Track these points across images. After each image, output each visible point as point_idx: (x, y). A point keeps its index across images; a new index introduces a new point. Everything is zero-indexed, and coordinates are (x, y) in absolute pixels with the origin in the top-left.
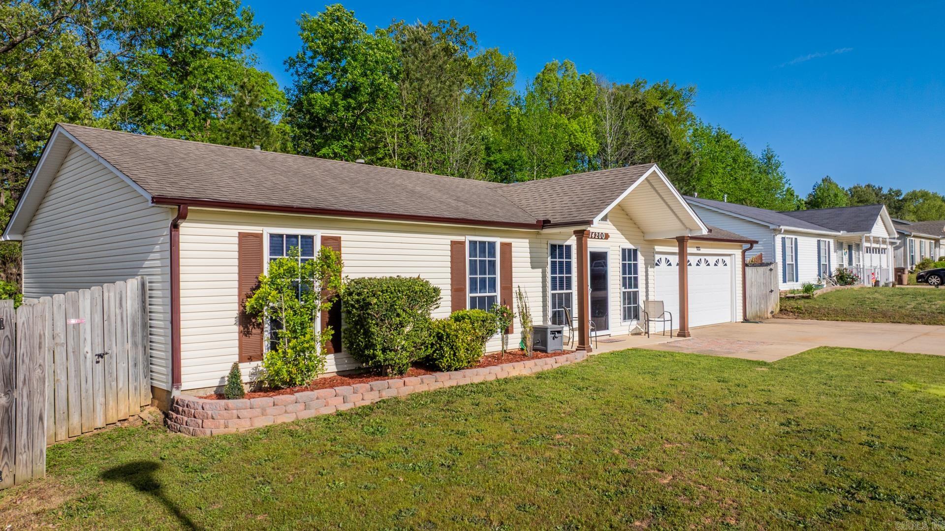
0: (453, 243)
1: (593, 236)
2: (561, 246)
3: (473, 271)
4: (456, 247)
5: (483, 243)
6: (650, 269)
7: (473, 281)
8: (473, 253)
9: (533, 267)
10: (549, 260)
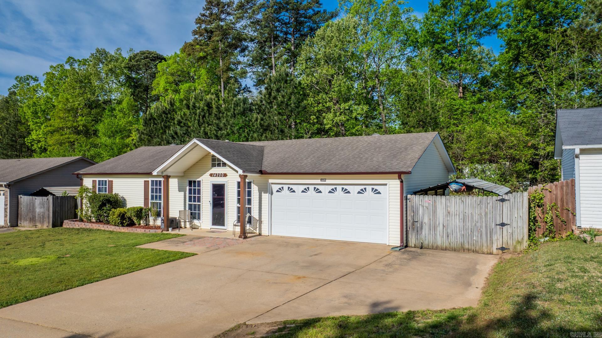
0: (145, 181)
1: (215, 175)
2: (195, 182)
3: (152, 192)
4: (146, 183)
5: (156, 181)
6: (263, 194)
7: (152, 196)
8: (152, 185)
9: (179, 191)
10: (188, 188)
